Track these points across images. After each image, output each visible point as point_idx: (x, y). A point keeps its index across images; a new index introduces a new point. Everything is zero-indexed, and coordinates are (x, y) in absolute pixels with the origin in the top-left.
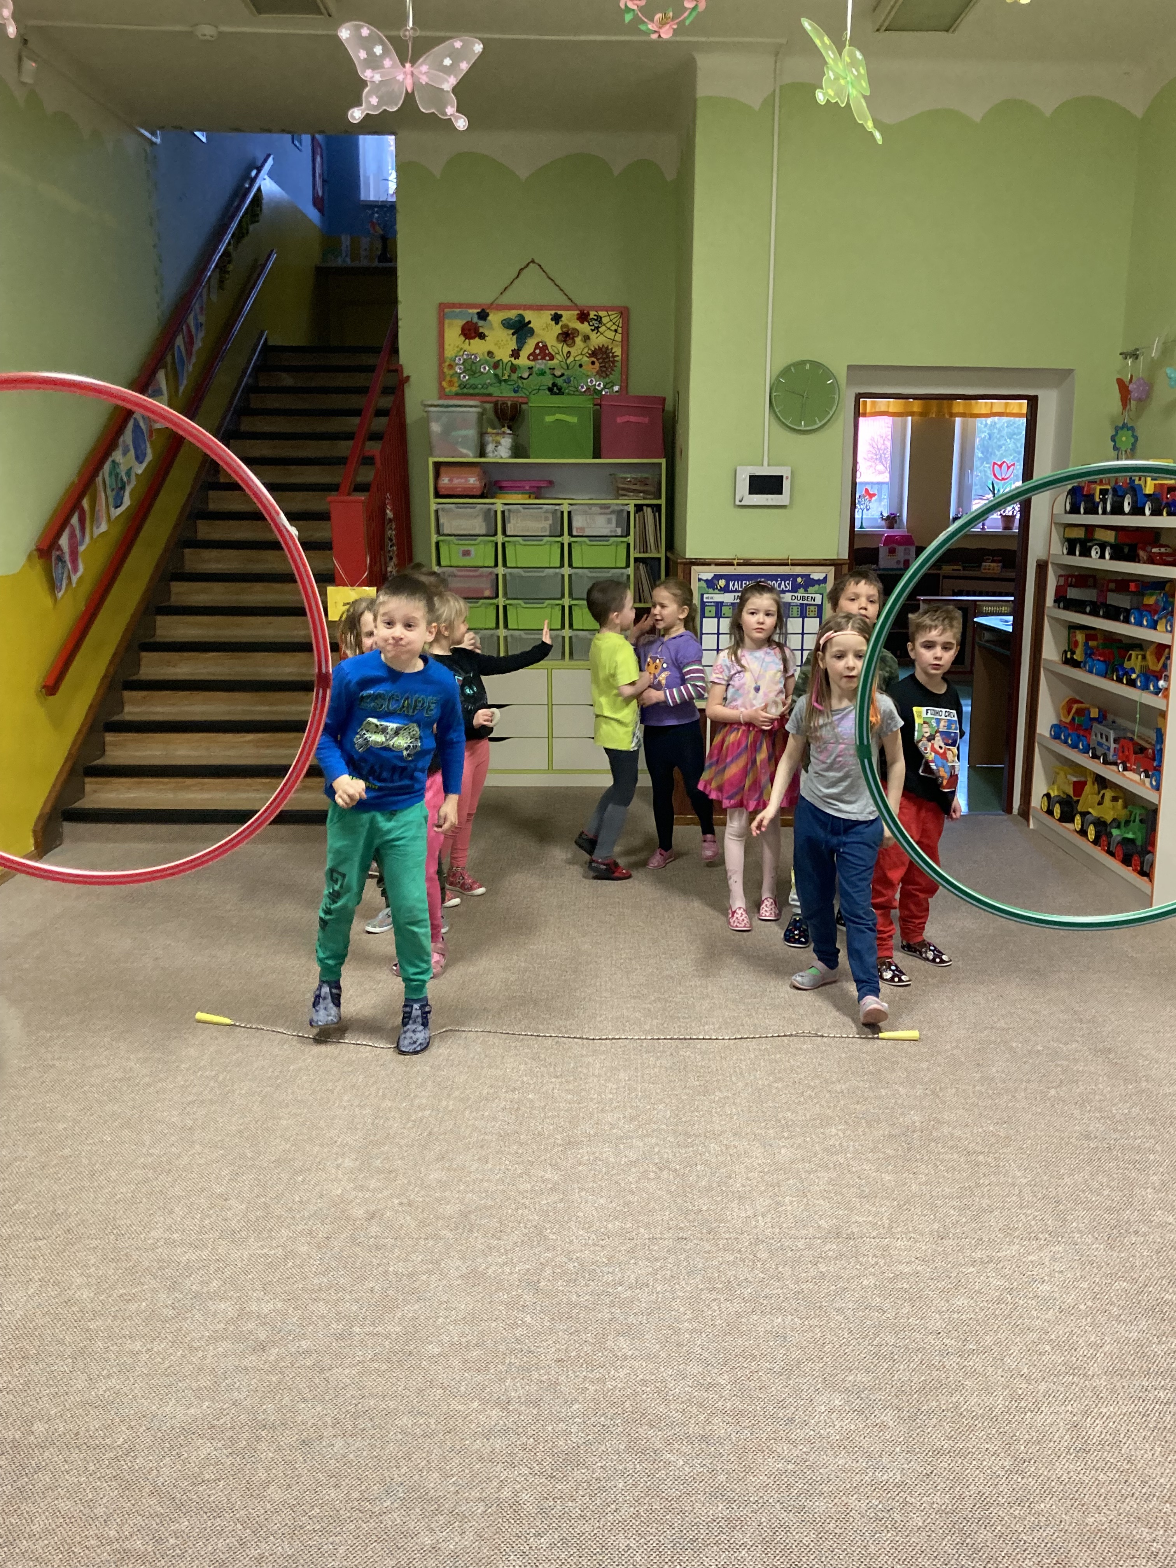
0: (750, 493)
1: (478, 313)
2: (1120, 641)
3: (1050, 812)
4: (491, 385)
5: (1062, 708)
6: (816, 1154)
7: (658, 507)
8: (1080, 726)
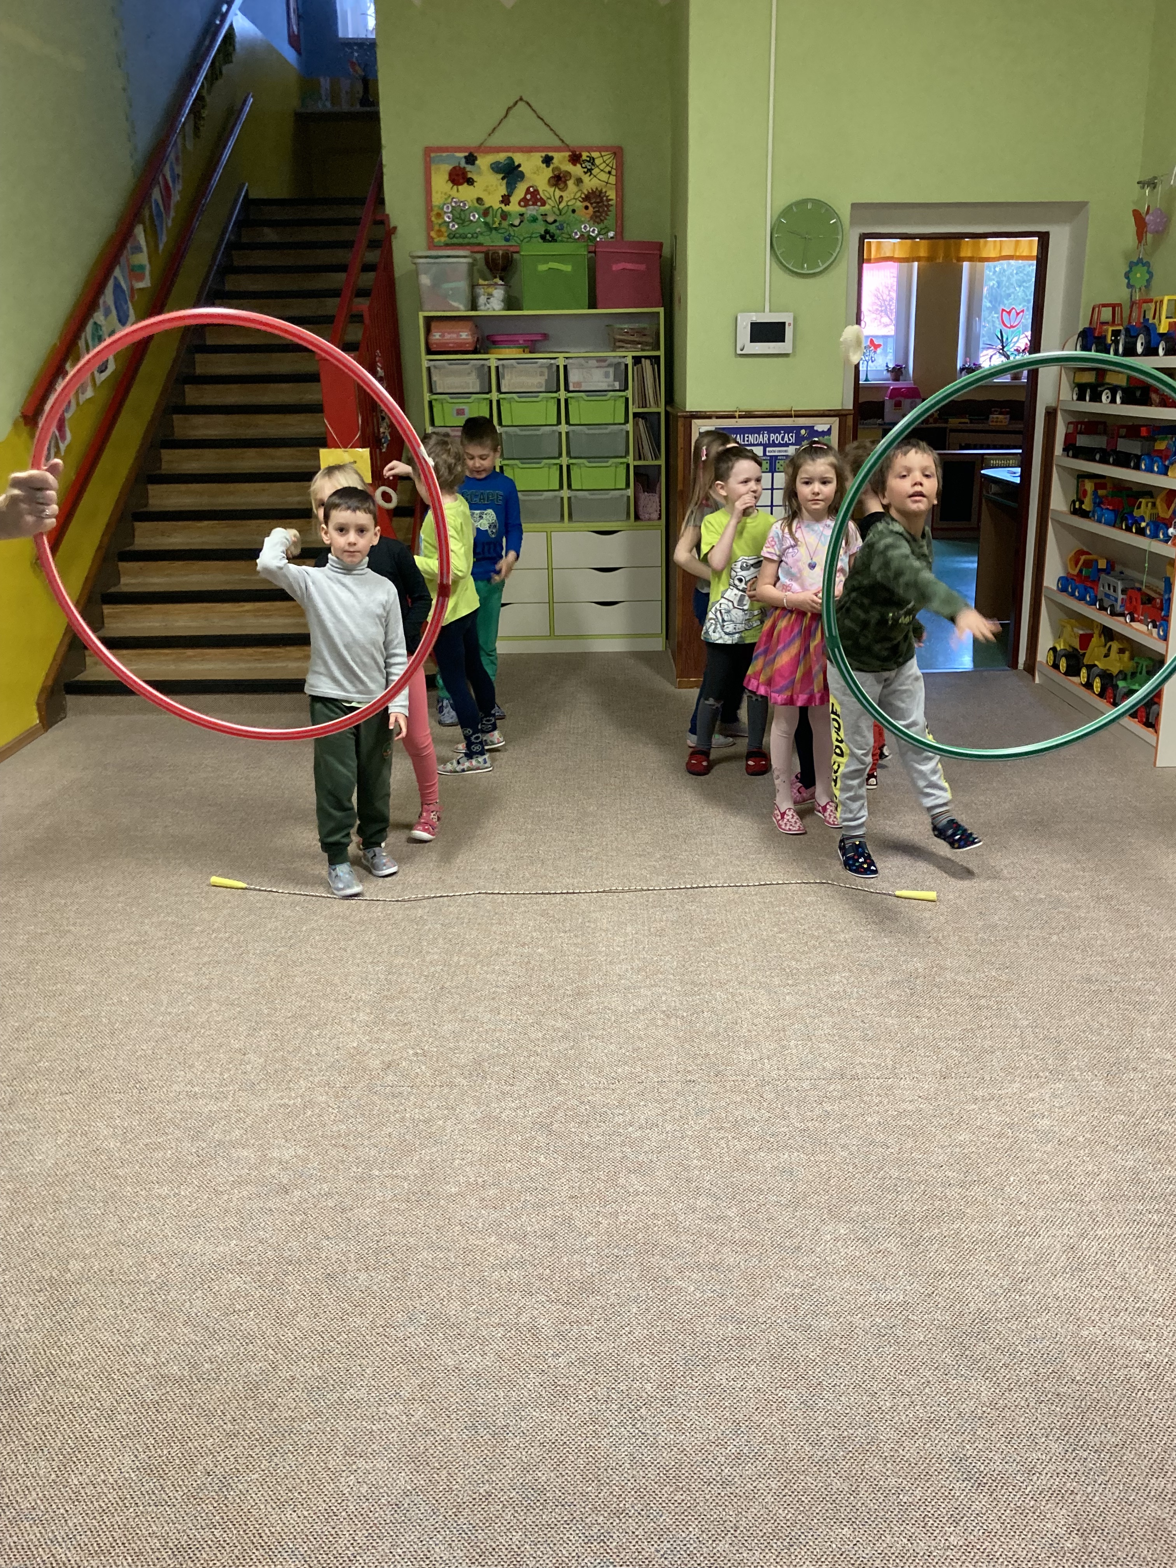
0: (751, 341)
1: (466, 157)
2: (1130, 489)
3: (1056, 666)
4: (481, 234)
5: (1070, 560)
6: (820, 1000)
7: (658, 357)
8: (1087, 577)
